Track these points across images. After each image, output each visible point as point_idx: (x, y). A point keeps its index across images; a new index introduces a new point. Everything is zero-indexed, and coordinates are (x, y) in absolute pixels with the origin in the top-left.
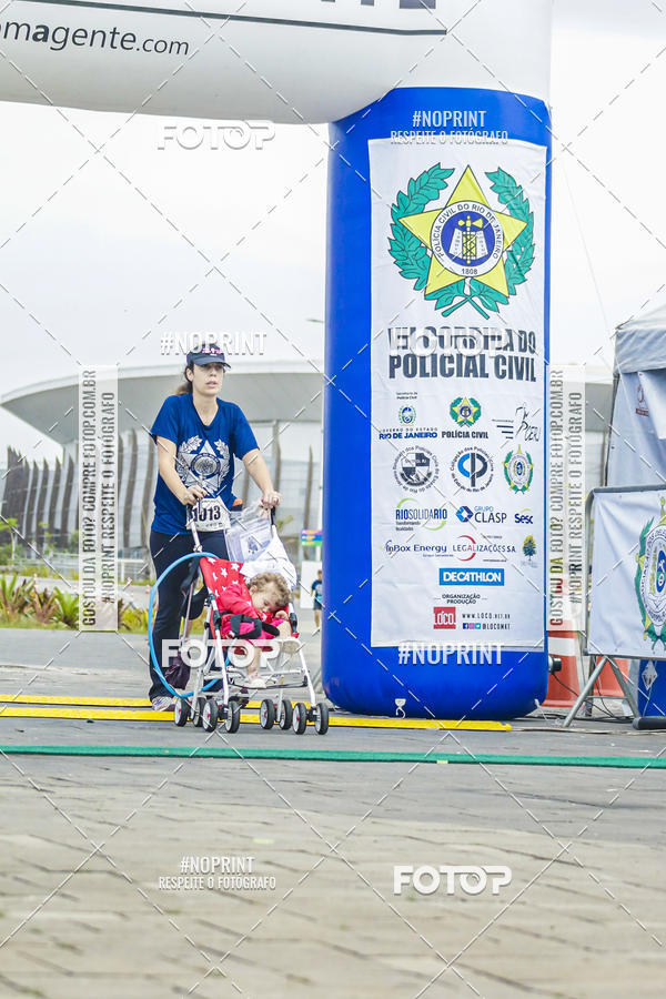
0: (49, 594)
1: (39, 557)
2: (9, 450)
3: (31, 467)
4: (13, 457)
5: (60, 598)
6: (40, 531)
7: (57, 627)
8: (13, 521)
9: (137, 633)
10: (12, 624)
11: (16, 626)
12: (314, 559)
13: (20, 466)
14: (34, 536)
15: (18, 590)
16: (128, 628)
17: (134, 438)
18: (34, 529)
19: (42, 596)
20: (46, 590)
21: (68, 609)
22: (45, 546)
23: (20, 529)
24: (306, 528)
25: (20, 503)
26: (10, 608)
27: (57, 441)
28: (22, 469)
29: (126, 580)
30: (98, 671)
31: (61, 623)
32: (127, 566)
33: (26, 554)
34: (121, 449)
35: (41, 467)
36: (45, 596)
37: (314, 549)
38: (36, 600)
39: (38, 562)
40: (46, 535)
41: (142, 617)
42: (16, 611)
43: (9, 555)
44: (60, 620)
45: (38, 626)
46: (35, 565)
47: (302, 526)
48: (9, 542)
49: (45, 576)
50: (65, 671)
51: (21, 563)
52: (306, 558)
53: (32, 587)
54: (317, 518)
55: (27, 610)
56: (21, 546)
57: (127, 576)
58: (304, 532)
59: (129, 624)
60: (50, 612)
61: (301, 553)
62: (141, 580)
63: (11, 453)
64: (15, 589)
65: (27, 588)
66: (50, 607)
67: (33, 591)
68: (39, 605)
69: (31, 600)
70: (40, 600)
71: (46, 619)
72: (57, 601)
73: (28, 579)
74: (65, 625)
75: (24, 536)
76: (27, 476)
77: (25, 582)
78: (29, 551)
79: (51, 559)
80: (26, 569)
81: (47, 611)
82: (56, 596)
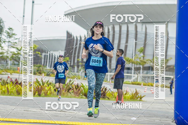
0: (79, 85)
1: (77, 72)
2: (67, 32)
3: (75, 38)
4: (69, 35)
5: (83, 87)
6: (78, 62)
7: (82, 98)
8: (68, 58)
9: (112, 100)
10: (65, 96)
11: (66, 97)
13: (71, 38)
14: (76, 64)
15: (68, 83)
16: (108, 98)
17: (114, 28)
18: (76, 61)
19: (76, 86)
21: (85, 92)
22: (80, 67)
23: (71, 61)
26: (64, 90)
27: (85, 28)
28: (71, 39)
29: (110, 81)
31: (83, 96)
32: (110, 75)
33: (73, 71)
34: (109, 32)
35: (79, 39)
36: (78, 86)
38: (74, 87)
39: (77, 74)
40: (80, 64)
41: (114, 94)
42: (67, 91)
44: (83, 95)
45: (75, 97)
46: (76, 75)
49: (79, 79)
50: (81, 113)
51: (70, 74)
53: (73, 83)
55: (71, 91)
56: (71, 67)
59: (109, 97)
60: (79, 92)
63: (68, 33)
65: (71, 83)
66: (79, 90)
67: (73, 84)
68: (75, 89)
69: (72, 87)
70: (76, 87)
71: (78, 95)
72: (82, 88)
73: (71, 79)
74: (85, 97)
75: (72, 64)
76: (74, 41)
77: (70, 81)
78: (74, 70)
79: (82, 73)
80: (72, 76)
81: (78, 92)
82: (81, 86)
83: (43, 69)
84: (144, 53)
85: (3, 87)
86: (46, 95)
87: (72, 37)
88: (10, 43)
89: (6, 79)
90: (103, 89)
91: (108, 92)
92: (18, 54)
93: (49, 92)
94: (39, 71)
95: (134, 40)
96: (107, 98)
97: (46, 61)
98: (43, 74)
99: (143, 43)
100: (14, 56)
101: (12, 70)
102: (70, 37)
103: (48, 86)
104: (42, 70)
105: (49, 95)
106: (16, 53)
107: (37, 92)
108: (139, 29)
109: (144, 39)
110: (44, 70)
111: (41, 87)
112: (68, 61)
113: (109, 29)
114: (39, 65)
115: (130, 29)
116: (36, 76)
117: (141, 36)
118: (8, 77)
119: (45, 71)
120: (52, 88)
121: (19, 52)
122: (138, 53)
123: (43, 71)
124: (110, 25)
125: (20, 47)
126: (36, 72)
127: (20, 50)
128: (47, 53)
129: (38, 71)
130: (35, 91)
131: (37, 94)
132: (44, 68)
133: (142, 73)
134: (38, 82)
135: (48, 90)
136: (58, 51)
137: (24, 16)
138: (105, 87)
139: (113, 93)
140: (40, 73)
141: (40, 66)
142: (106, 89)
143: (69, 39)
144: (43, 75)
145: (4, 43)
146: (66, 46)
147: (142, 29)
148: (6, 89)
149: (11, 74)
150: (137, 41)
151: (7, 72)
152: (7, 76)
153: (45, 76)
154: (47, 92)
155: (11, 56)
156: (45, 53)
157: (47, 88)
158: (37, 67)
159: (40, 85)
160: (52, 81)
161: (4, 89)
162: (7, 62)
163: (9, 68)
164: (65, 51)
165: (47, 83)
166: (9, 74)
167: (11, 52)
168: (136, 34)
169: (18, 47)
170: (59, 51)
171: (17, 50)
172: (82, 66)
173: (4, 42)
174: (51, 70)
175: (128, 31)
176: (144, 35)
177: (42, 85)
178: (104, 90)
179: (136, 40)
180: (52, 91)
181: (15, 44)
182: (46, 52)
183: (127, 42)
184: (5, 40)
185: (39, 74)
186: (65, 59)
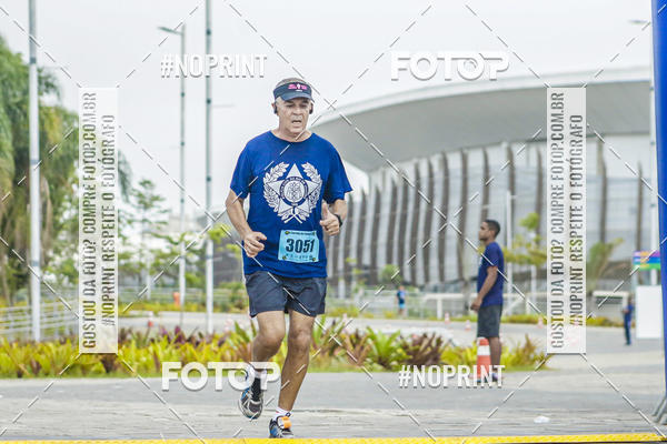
0: (361, 334)
1: (348, 296)
5: (373, 337)
6: (348, 268)
7: (371, 370)
10: (323, 367)
11: (327, 369)
12: (649, 284)
14: (341, 274)
15: (327, 331)
17: (445, 162)
18: (341, 266)
19: (353, 337)
20: (357, 330)
21: (382, 350)
22: (354, 285)
24: (639, 249)
27: (359, 167)
29: (444, 316)
30: (421, 412)
31: (375, 365)
32: (445, 302)
34: (431, 175)
36: (357, 336)
37: (648, 273)
38: (348, 341)
39: (348, 302)
40: (355, 272)
41: (463, 355)
42: (327, 354)
44: (374, 361)
45: (351, 369)
46: (344, 305)
47: (634, 248)
49: (355, 316)
50: (384, 414)
52: (641, 282)
53: (343, 328)
54: (650, 239)
55: (338, 353)
57: (444, 312)
58: (637, 254)
60: (363, 353)
61: (635, 279)
62: (460, 316)
65: (337, 329)
66: (362, 348)
67: (343, 332)
68: (350, 347)
69: (342, 342)
70: (352, 341)
71: (359, 361)
72: (370, 341)
73: (337, 319)
74: (380, 367)
77: (334, 323)
78: (337, 290)
79: (361, 298)
81: (359, 353)
82: (368, 337)
84: (538, 232)
85: (142, 352)
88: (147, 225)
89: (144, 331)
90: (431, 341)
91: (447, 349)
92: (173, 254)
94: (237, 302)
95: (508, 194)
99: (532, 200)
100: (162, 261)
101: (157, 303)
106: (167, 251)
108: (519, 161)
109: (534, 188)
113: (430, 167)
114: (234, 283)
115: (492, 162)
116: (229, 315)
117: (526, 181)
118: (149, 324)
121: (176, 248)
122: (521, 230)
124: (433, 154)
125: (179, 235)
126: (230, 305)
127: (177, 244)
129: (233, 300)
133: (538, 287)
134: (242, 333)
137: (183, 144)
138: (437, 336)
139: (461, 351)
140: (241, 306)
141: (238, 288)
142: (439, 342)
145: (128, 227)
147: (528, 158)
148: (151, 358)
149: (156, 314)
150: (515, 197)
151: (143, 309)
152: (144, 321)
155: (153, 262)
158: (229, 288)
159: (247, 340)
161: (144, 359)
162: (140, 279)
163: (149, 297)
166: (151, 314)
167: (152, 251)
168: (512, 177)
169: (172, 235)
171: (169, 244)
172: (360, 277)
173: (130, 222)
175: (487, 168)
176: (534, 178)
178: (434, 344)
179: (513, 193)
181: (163, 226)
183: (486, 200)
184: (131, 215)
185: (238, 310)
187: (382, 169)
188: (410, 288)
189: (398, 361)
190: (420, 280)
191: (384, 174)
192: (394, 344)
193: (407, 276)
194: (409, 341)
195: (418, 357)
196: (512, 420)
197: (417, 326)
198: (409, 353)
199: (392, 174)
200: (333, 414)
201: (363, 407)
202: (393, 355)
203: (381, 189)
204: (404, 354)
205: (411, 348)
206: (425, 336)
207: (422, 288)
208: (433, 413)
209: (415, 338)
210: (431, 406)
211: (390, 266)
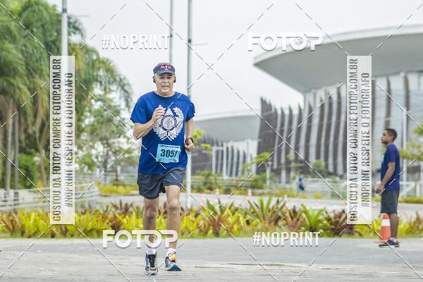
0: (297, 210)
1: (288, 182)
2: (262, 100)
3: (279, 112)
4: (266, 106)
5: (306, 212)
6: (288, 162)
8: (267, 155)
9: (368, 238)
13: (270, 112)
14: (283, 166)
15: (273, 207)
16: (360, 235)
18: (283, 160)
19: (292, 211)
20: (295, 207)
21: (312, 222)
22: (292, 174)
23: (272, 161)
25: (272, 141)
26: (267, 221)
27: (298, 90)
28: (271, 115)
30: (340, 266)
33: (277, 180)
35: (287, 112)
36: (294, 211)
38: (288, 215)
39: (288, 186)
40: (293, 165)
42: (273, 223)
43: (265, 181)
44: (307, 230)
46: (285, 188)
48: (264, 171)
49: (293, 197)
51: (274, 187)
53: (284, 205)
55: (281, 223)
56: (273, 173)
59: (361, 232)
60: (299, 223)
63: (263, 102)
64: (271, 206)
65: (280, 206)
66: (298, 220)
67: (284, 208)
68: (290, 219)
69: (284, 215)
70: (290, 215)
71: (295, 230)
72: (304, 215)
73: (280, 199)
75: (275, 167)
76: (276, 118)
77: (278, 202)
78: (280, 178)
80: (278, 191)
81: (296, 223)
82: (303, 212)
83: (216, 179)
86: (230, 232)
87: (271, 110)
93: (236, 227)
94: (208, 185)
95: (405, 109)
96: (357, 234)
97: (220, 162)
98: (217, 190)
102: (267, 111)
103: (233, 214)
104: (213, 181)
105: (237, 234)
107: (211, 227)
108: (413, 86)
110: (218, 181)
111: (219, 218)
112: (267, 161)
114: (206, 172)
115: (393, 87)
116: (203, 195)
117: (417, 100)
119: (220, 185)
120: (241, 219)
122: (413, 136)
123: (216, 183)
126: (203, 187)
128: (222, 146)
129: (205, 184)
130: (207, 226)
131: (211, 231)
132: (218, 178)
134: (212, 208)
135: (234, 223)
136: (243, 140)
140: (211, 189)
141: (209, 175)
143: (266, 114)
144: (218, 193)
146: (261, 130)
147: (419, 84)
150: (409, 111)
153: (220, 194)
154: (233, 227)
156: (218, 145)
157: (231, 220)
158: (203, 175)
159: (215, 213)
160: (240, 205)
164: (260, 140)
165: (230, 208)
168: (407, 97)
170: (246, 141)
172: (297, 169)
174: (233, 180)
175: (389, 91)
177: (219, 212)
179: (408, 110)
180: (242, 224)
182: (220, 144)
183: (388, 114)
185: (209, 191)
186: (261, 157)
187: (313, 91)
188: (334, 177)
189: (324, 230)
190: (340, 171)
191: (315, 94)
192: (321, 217)
193: (331, 169)
194: (332, 215)
195: (338, 227)
196: (406, 273)
197: (338, 204)
198: (331, 224)
199: (321, 94)
200: (277, 268)
201: (299, 263)
202: (320, 225)
203: (312, 105)
204: (328, 225)
205: (333, 220)
206: (343, 212)
207: (341, 177)
208: (350, 267)
209: (337, 213)
210: (347, 263)
211: (318, 161)
